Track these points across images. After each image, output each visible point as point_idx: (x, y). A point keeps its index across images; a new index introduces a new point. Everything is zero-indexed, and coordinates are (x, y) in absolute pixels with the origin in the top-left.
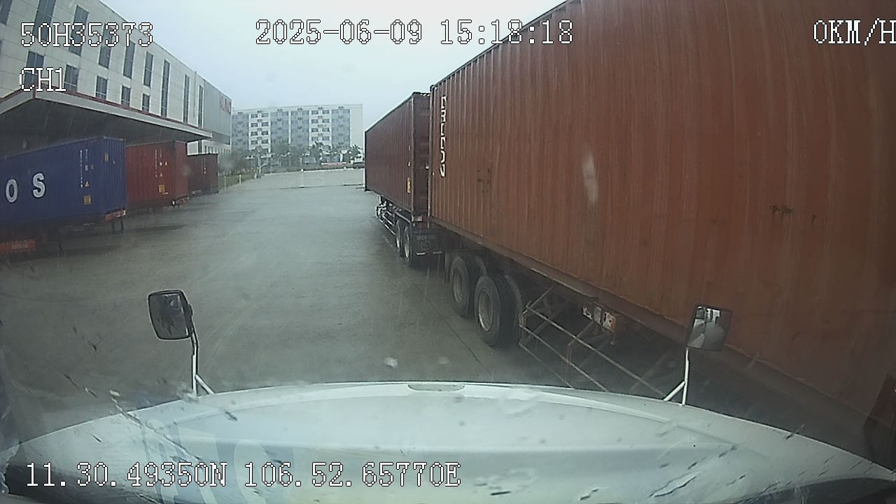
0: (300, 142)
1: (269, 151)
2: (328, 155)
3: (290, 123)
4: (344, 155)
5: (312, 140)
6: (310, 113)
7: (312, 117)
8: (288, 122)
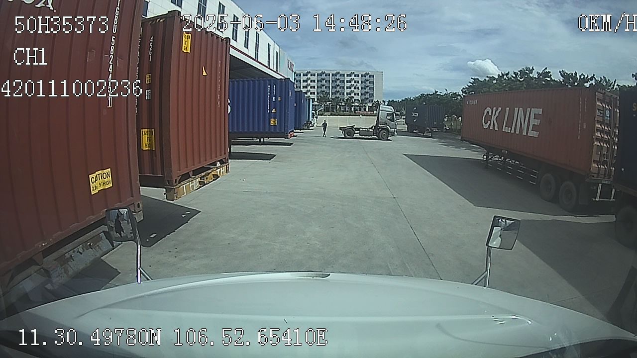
0: (338, 95)
1: (316, 100)
2: (357, 106)
3: (331, 81)
4: (369, 106)
5: (347, 94)
6: (346, 75)
7: (347, 79)
8: (329, 80)
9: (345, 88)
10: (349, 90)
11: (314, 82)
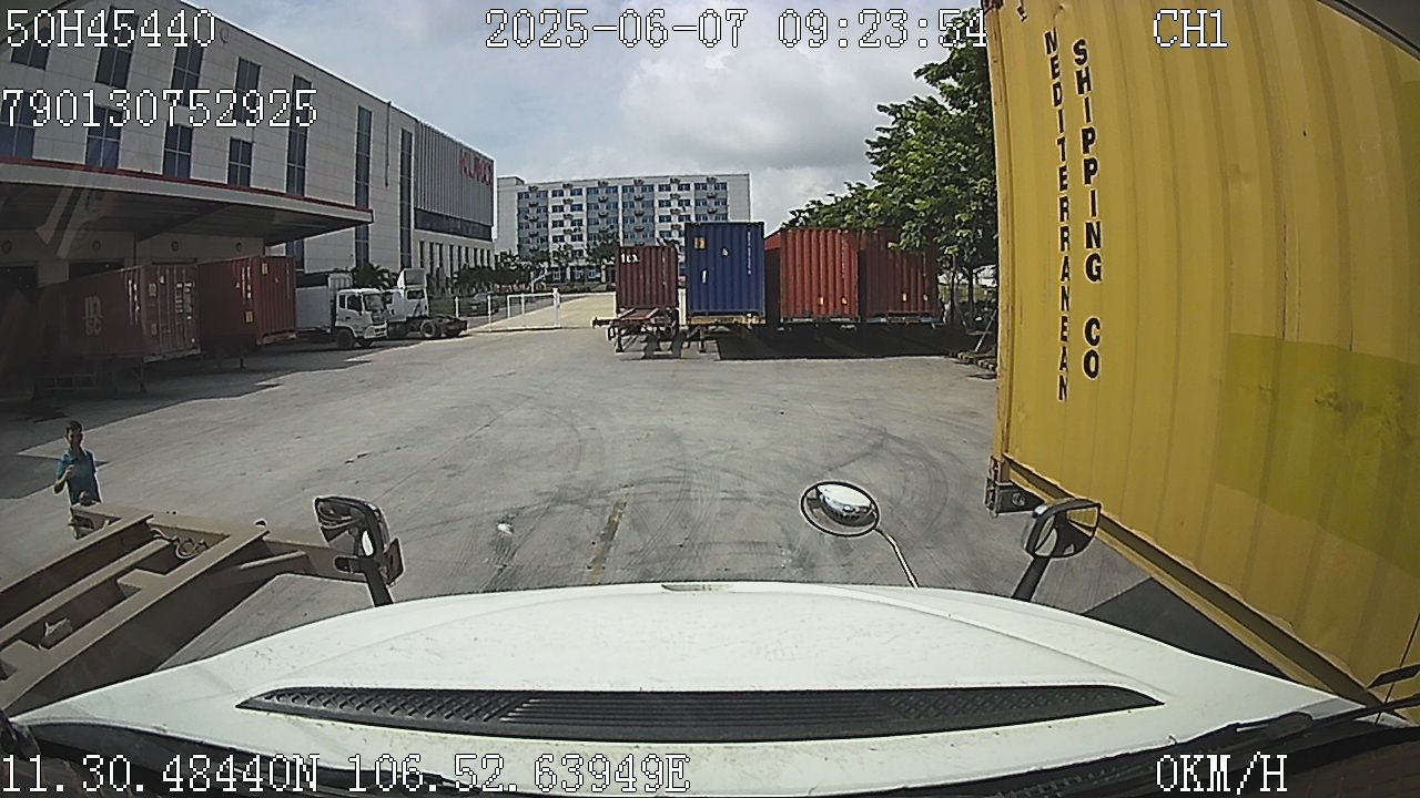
0: (640, 238)
1: (585, 255)
3: (620, 206)
6: (656, 189)
7: (660, 196)
8: (617, 204)
9: (657, 220)
10: (667, 226)
11: (581, 209)
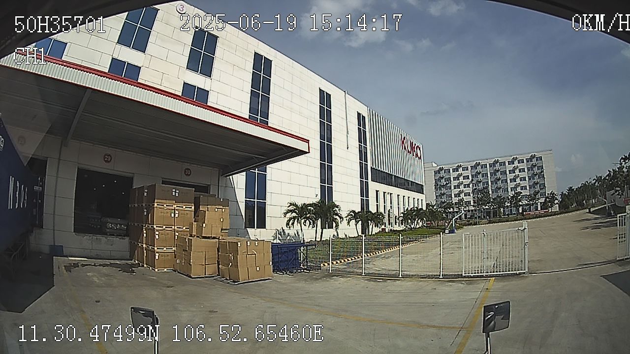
0: (500, 193)
1: (472, 204)
2: (527, 205)
3: (489, 175)
4: (541, 203)
5: (512, 191)
6: (507, 164)
7: (509, 167)
9: (509, 181)
10: (513, 184)
11: (468, 178)
